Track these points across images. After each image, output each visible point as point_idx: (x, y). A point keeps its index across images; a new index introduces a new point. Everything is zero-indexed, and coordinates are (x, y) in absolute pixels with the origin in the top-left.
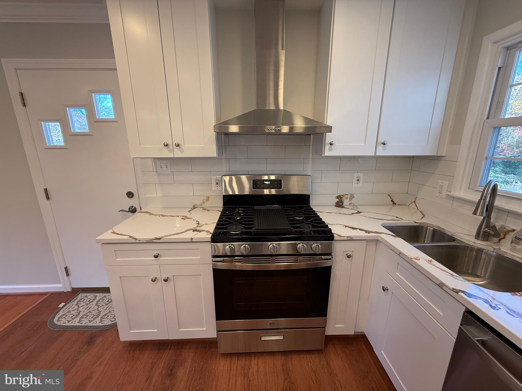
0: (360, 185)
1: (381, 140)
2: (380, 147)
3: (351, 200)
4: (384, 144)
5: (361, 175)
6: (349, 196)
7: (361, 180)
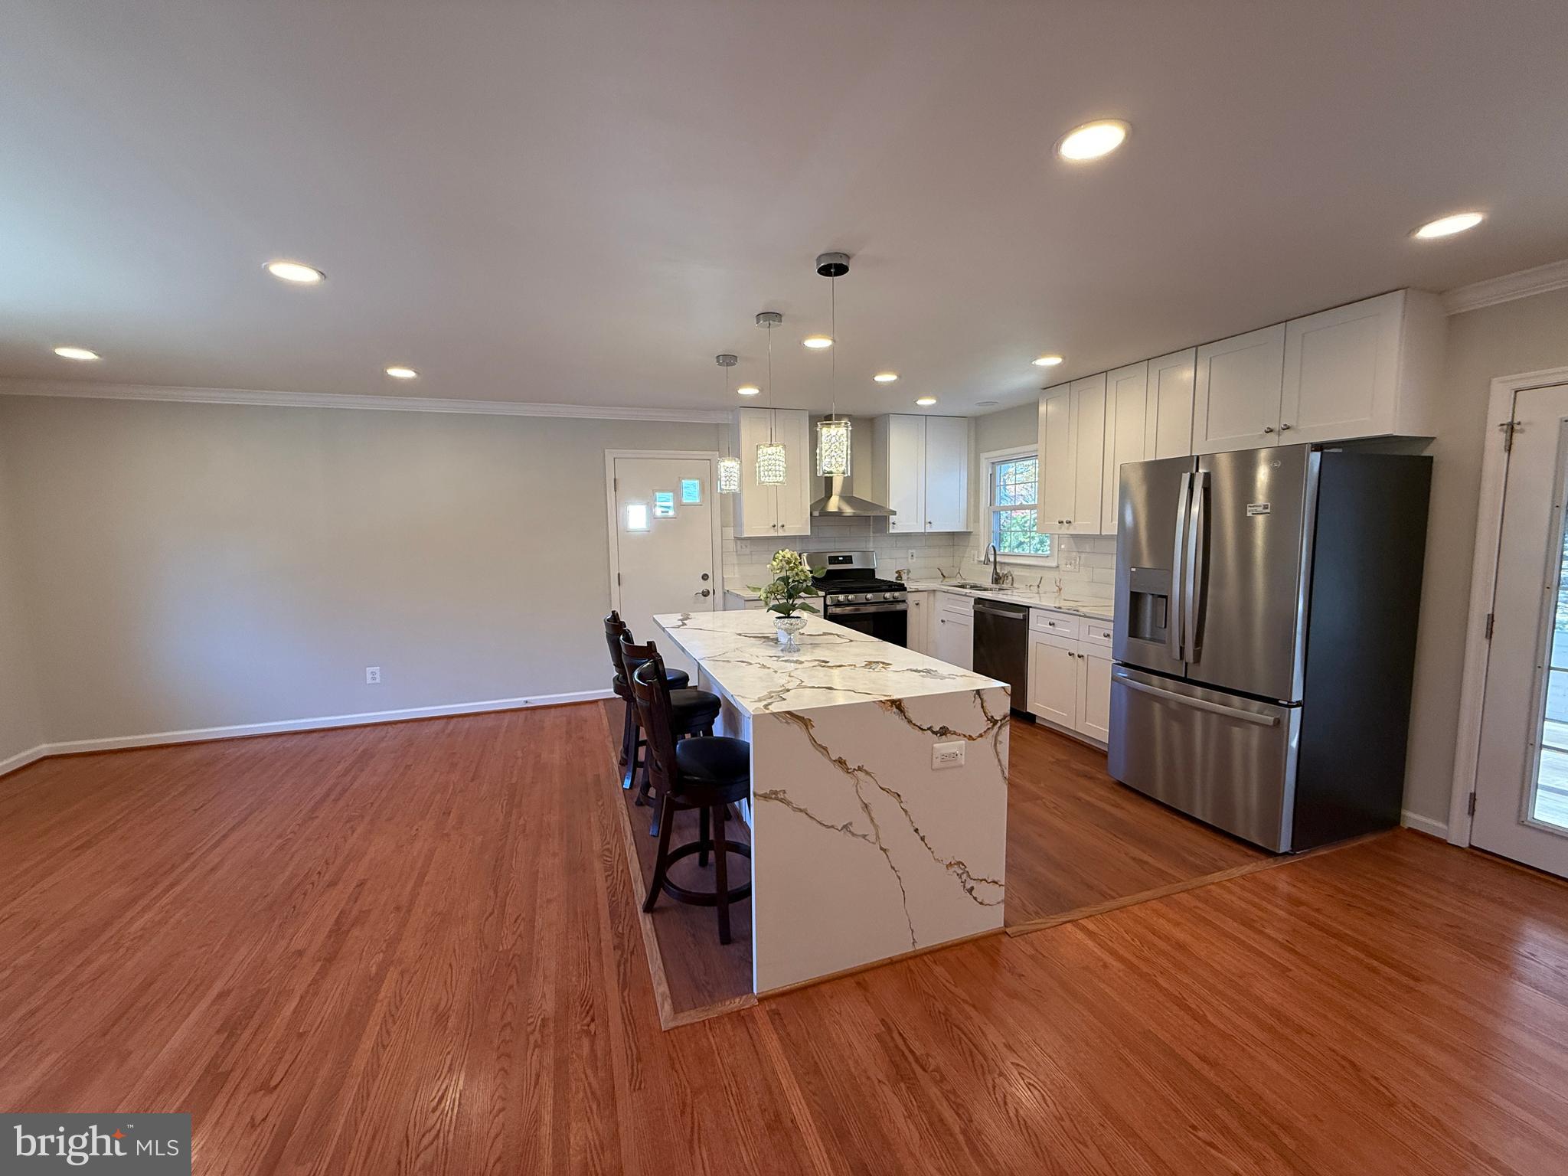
0: (914, 560)
1: (928, 521)
2: (928, 525)
3: (908, 574)
4: (930, 523)
5: (914, 551)
6: (906, 571)
7: (915, 555)
